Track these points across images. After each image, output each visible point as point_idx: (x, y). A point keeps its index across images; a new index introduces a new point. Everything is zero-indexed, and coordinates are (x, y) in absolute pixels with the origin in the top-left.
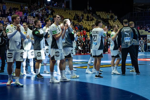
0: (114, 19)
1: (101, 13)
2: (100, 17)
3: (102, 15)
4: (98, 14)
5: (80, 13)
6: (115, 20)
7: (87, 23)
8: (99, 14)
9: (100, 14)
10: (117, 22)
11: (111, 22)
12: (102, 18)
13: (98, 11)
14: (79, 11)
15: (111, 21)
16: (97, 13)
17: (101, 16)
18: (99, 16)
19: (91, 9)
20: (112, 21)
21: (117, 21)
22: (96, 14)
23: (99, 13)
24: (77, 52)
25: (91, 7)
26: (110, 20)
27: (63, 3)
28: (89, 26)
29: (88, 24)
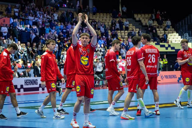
0: (166, 27)
1: (143, 16)
2: (142, 23)
3: (145, 21)
4: (137, 19)
5: (106, 18)
6: (167, 29)
7: (120, 34)
8: (139, 18)
9: (141, 19)
10: (171, 31)
11: (159, 32)
12: (144, 24)
13: (137, 13)
14: (105, 14)
15: (160, 29)
16: (135, 16)
17: (143, 21)
18: (140, 21)
19: (125, 9)
20: (162, 29)
21: (169, 29)
22: (135, 19)
23: (139, 16)
24: (105, 84)
25: (125, 7)
26: (158, 27)
27: (78, 2)
28: (123, 38)
29: (121, 36)
